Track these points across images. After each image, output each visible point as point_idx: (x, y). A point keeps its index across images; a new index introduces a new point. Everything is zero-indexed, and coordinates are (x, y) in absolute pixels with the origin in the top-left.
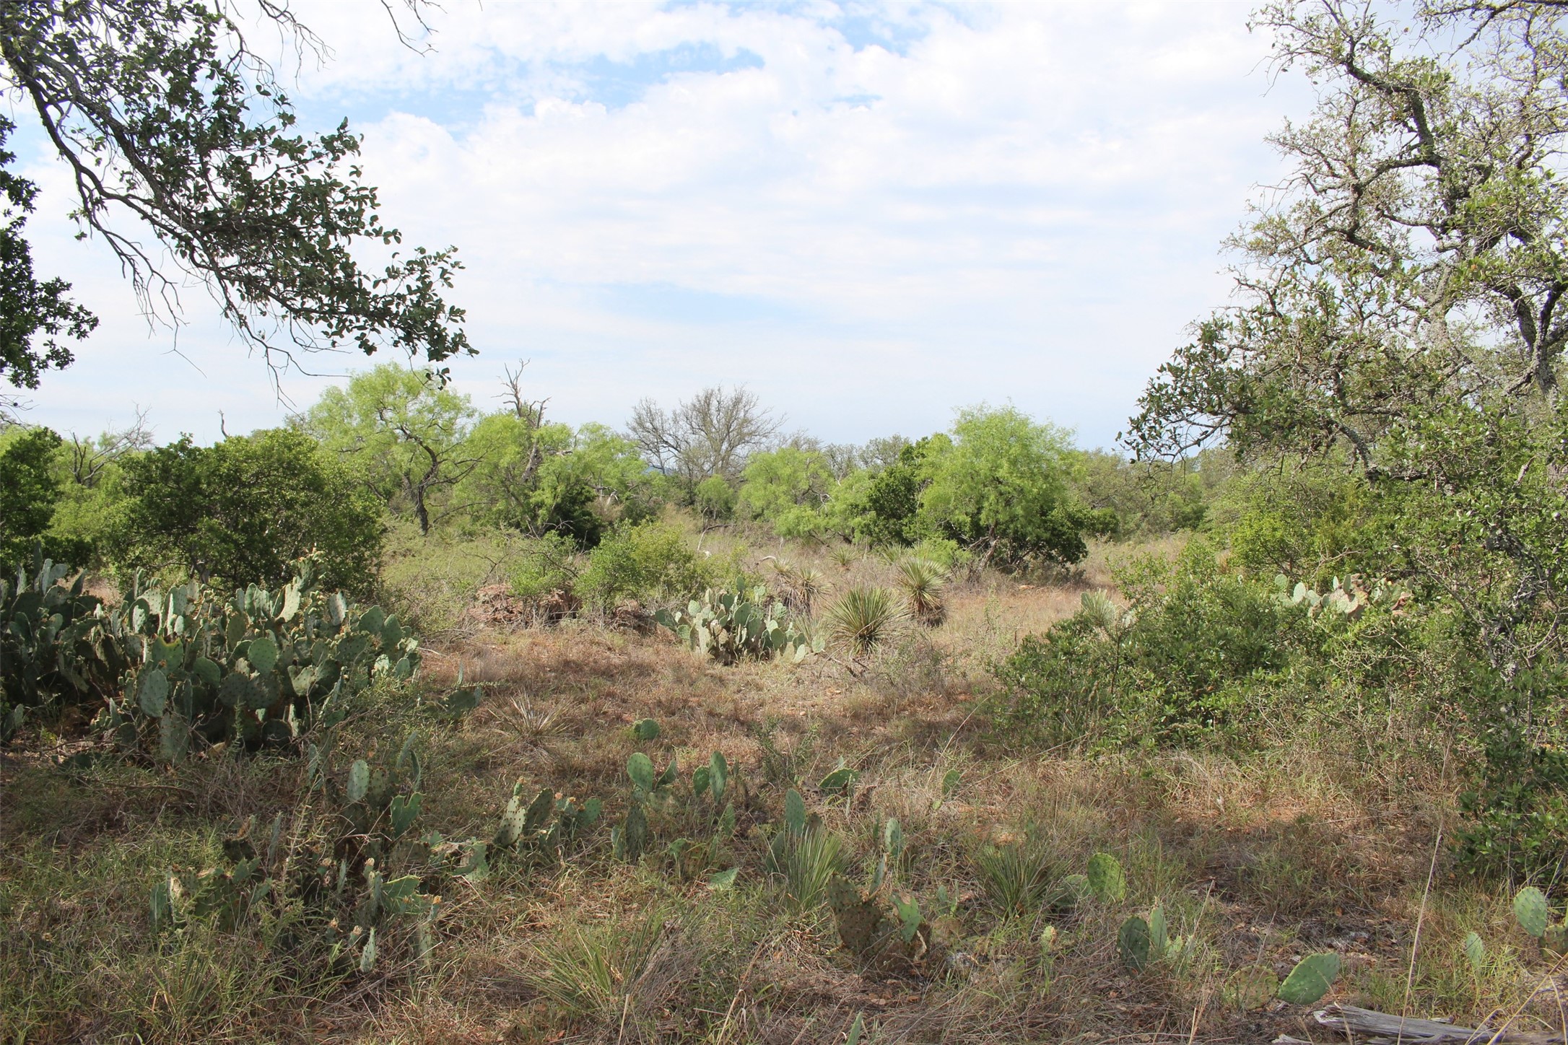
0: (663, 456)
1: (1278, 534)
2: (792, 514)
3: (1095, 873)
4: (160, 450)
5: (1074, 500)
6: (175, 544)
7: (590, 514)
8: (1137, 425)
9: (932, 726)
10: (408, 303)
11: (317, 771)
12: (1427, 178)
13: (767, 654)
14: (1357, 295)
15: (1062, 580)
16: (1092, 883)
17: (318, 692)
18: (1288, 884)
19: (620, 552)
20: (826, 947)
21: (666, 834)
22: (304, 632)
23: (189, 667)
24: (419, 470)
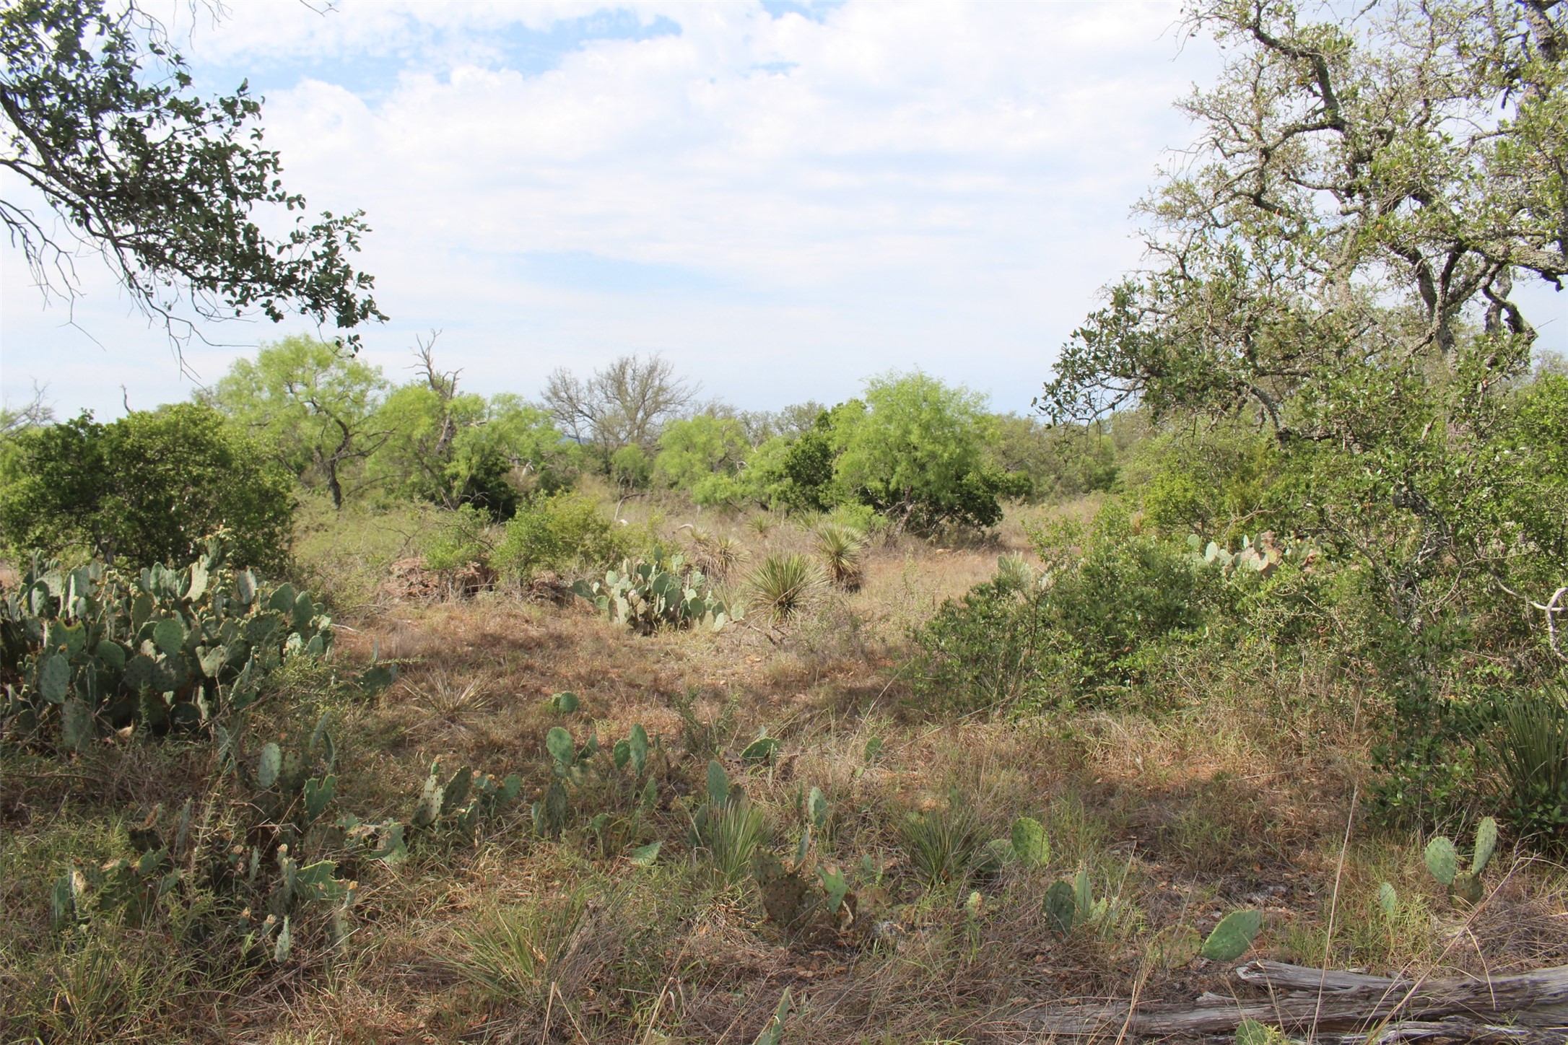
0: (579, 425)
1: (1189, 495)
2: (708, 482)
3: (1019, 837)
4: (60, 427)
5: (988, 464)
6: (77, 524)
7: (505, 485)
8: (1052, 390)
9: (852, 693)
10: (315, 269)
11: (228, 755)
12: (1330, 143)
13: (686, 624)
14: (1266, 257)
15: (977, 544)
16: (1017, 848)
17: (228, 674)
18: (1208, 843)
19: (536, 524)
20: (753, 920)
21: (587, 809)
22: (213, 612)
23: (92, 650)
24: (332, 442)
